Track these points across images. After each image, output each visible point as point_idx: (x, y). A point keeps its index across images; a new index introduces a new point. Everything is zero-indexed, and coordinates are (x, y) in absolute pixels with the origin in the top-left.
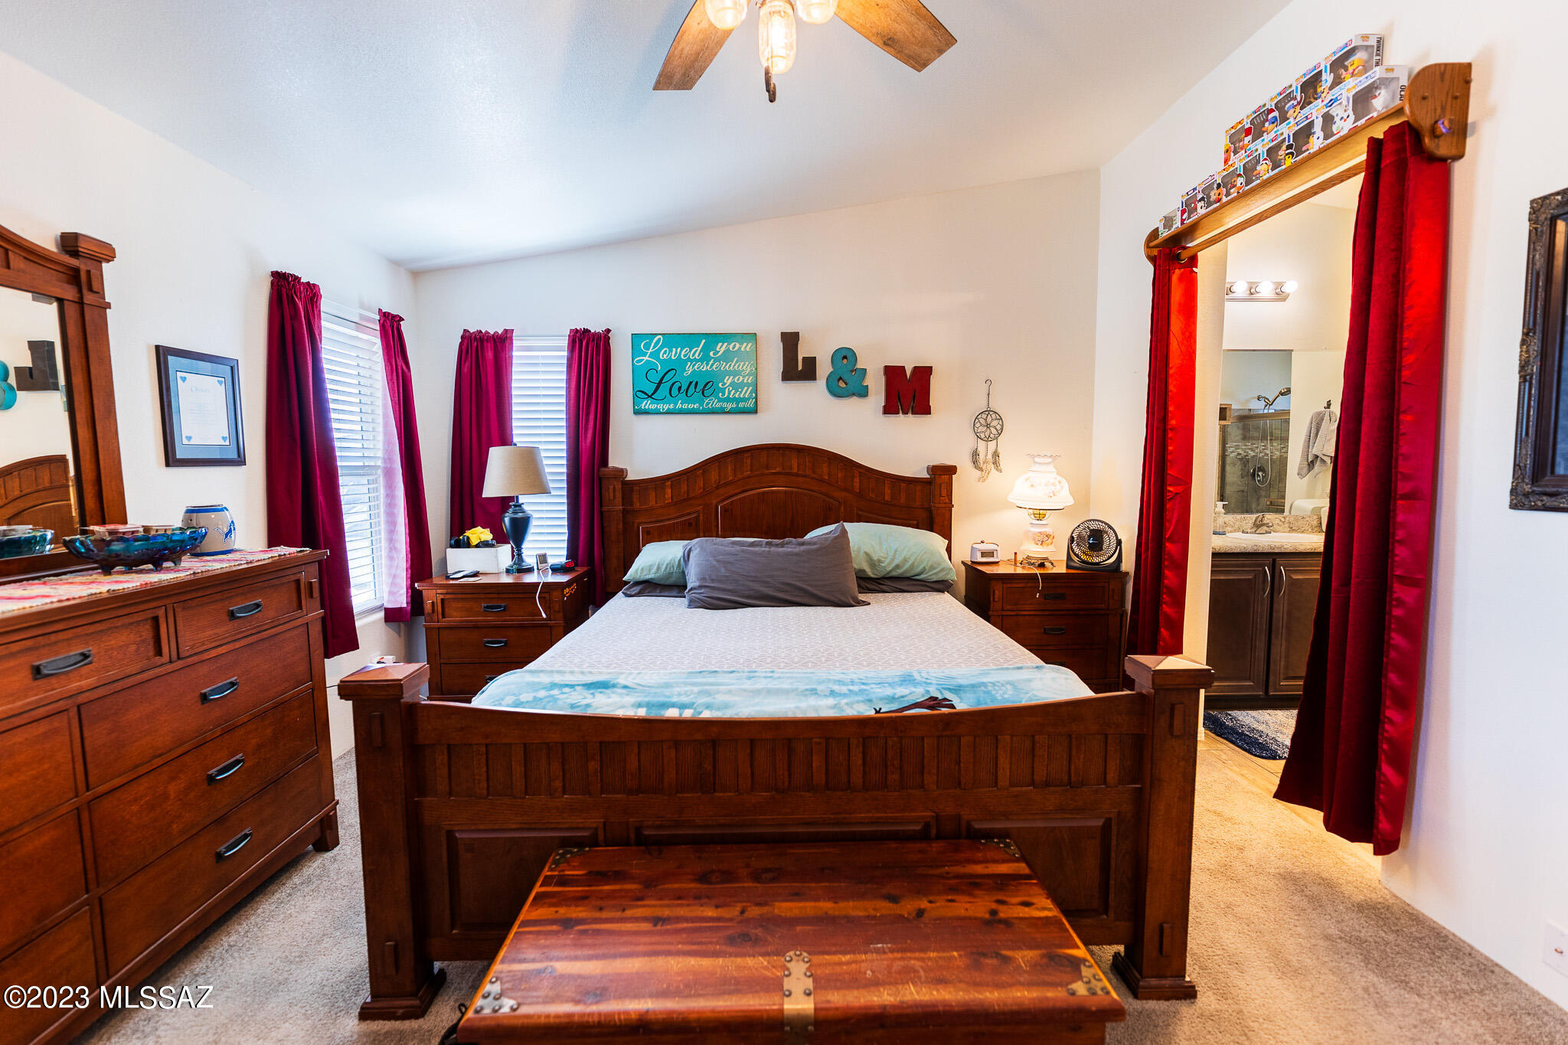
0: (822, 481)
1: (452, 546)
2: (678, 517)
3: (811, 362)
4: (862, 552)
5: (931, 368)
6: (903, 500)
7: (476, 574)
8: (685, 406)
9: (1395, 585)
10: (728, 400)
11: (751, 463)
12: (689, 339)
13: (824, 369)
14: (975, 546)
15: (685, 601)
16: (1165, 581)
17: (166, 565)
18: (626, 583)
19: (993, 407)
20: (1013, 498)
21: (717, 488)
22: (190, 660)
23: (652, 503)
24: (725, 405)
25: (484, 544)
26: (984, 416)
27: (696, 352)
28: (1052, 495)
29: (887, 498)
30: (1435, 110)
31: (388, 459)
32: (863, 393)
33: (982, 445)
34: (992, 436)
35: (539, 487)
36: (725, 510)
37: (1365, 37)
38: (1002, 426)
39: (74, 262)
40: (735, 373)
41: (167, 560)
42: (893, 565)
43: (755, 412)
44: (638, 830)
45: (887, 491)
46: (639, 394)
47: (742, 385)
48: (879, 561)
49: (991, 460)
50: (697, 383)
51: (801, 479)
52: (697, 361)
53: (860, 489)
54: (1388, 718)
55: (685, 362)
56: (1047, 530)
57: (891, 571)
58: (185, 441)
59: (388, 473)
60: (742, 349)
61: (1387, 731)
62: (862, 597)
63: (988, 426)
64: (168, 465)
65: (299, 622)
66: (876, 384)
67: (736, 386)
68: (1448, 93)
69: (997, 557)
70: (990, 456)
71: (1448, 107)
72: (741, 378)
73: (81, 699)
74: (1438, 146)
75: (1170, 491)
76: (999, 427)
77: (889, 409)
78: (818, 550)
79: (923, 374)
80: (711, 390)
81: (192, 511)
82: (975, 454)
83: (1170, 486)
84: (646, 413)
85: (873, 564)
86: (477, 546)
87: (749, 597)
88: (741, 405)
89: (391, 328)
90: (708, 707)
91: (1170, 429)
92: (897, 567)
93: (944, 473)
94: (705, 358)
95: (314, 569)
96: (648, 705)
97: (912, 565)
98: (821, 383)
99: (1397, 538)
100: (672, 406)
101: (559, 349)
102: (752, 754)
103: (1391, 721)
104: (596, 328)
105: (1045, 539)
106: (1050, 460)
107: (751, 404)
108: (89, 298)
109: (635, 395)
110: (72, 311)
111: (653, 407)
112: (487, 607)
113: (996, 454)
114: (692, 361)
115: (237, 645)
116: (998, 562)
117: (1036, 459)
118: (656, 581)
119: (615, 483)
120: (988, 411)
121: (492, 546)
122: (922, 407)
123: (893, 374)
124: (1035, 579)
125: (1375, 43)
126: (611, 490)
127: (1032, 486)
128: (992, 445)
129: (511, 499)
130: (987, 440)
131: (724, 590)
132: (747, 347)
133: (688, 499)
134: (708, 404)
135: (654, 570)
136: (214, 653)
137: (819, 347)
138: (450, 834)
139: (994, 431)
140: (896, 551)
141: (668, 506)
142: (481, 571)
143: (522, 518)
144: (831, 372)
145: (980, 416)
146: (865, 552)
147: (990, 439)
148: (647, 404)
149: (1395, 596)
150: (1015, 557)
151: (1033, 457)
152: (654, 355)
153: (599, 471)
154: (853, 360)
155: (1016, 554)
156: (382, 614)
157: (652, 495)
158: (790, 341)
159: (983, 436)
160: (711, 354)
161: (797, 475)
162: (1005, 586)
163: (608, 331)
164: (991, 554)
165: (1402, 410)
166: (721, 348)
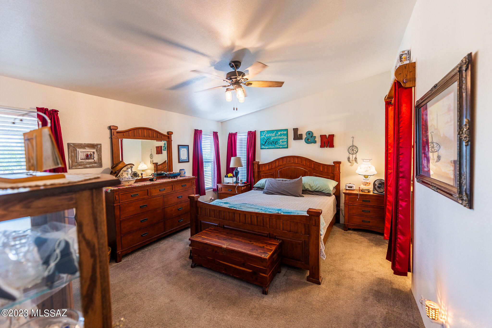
0: (303, 165)
1: (225, 177)
2: (269, 173)
3: (301, 135)
4: (308, 184)
5: (333, 135)
6: (326, 171)
7: (228, 183)
8: (271, 147)
9: (399, 201)
10: (281, 145)
11: (286, 160)
12: (272, 131)
13: (304, 136)
14: (347, 185)
15: (262, 192)
16: (388, 199)
17: (175, 178)
18: (254, 187)
19: (354, 144)
20: (357, 172)
21: (278, 166)
22: (176, 192)
23: (264, 169)
24: (280, 146)
25: (231, 177)
26: (351, 147)
27: (274, 134)
28: (366, 171)
29: (321, 170)
30: (404, 76)
31: (214, 160)
32: (315, 142)
33: (351, 156)
34: (354, 153)
35: (241, 166)
36: (280, 172)
37: (404, 51)
38: (358, 150)
39: (168, 135)
40: (283, 139)
41: (175, 177)
42: (316, 188)
43: (287, 148)
44: (224, 226)
45: (321, 168)
46: (262, 145)
47: (284, 142)
48: (313, 187)
49: (354, 160)
50: (274, 141)
51: (298, 165)
52: (274, 136)
53: (314, 167)
54: (398, 237)
55: (271, 137)
56: (368, 181)
57: (315, 189)
58: (181, 159)
59: (214, 162)
60: (284, 133)
61: (398, 241)
62: (303, 195)
63: (353, 150)
64: (179, 163)
65: (192, 188)
66: (318, 140)
67: (283, 142)
68: (408, 71)
69: (353, 188)
70: (354, 159)
71: (408, 75)
72: (284, 140)
73: (164, 194)
74: (405, 85)
75: (389, 172)
76: (356, 150)
77: (322, 146)
78: (293, 182)
79: (332, 137)
80: (277, 143)
81: (180, 170)
82: (349, 158)
83: (389, 170)
84: (263, 149)
85: (311, 187)
86: (229, 177)
87: (275, 192)
88: (284, 146)
89: (215, 135)
90: (238, 208)
91: (389, 153)
92: (317, 188)
93: (338, 164)
94: (276, 136)
95: (195, 180)
96: (230, 207)
97: (321, 188)
98: (304, 140)
99: (400, 188)
100: (268, 147)
101: (246, 135)
102: (240, 216)
103: (400, 238)
104: (253, 130)
105: (366, 184)
106: (369, 161)
107: (286, 146)
108: (170, 140)
109: (261, 145)
110: (168, 142)
111: (264, 147)
112: (228, 190)
113: (356, 158)
114: (273, 136)
115: (182, 190)
116: (354, 190)
117: (364, 160)
118: (260, 187)
119: (256, 165)
120: (353, 146)
121: (232, 177)
122: (331, 145)
123: (322, 137)
124: (357, 195)
125: (407, 53)
126: (255, 166)
127: (361, 168)
128: (354, 156)
129: (235, 168)
130: (353, 154)
131: (270, 190)
132: (285, 132)
133: (272, 169)
134: (276, 146)
135: (260, 185)
136: (179, 191)
137: (303, 131)
138: (201, 221)
139: (355, 151)
140: (317, 184)
141: (267, 170)
142: (229, 182)
143: (237, 172)
144: (306, 137)
145: (350, 147)
146: (309, 184)
147: (354, 154)
148: (263, 147)
149: (399, 204)
150: (359, 189)
151: (363, 160)
152: (265, 136)
153: (253, 162)
154: (312, 134)
155: (359, 188)
156: (212, 190)
157: (264, 167)
158: (296, 130)
159: (351, 153)
160: (277, 135)
161: (297, 163)
162: (349, 196)
163: (255, 131)
164: (351, 187)
165: (400, 154)
166: (279, 133)
